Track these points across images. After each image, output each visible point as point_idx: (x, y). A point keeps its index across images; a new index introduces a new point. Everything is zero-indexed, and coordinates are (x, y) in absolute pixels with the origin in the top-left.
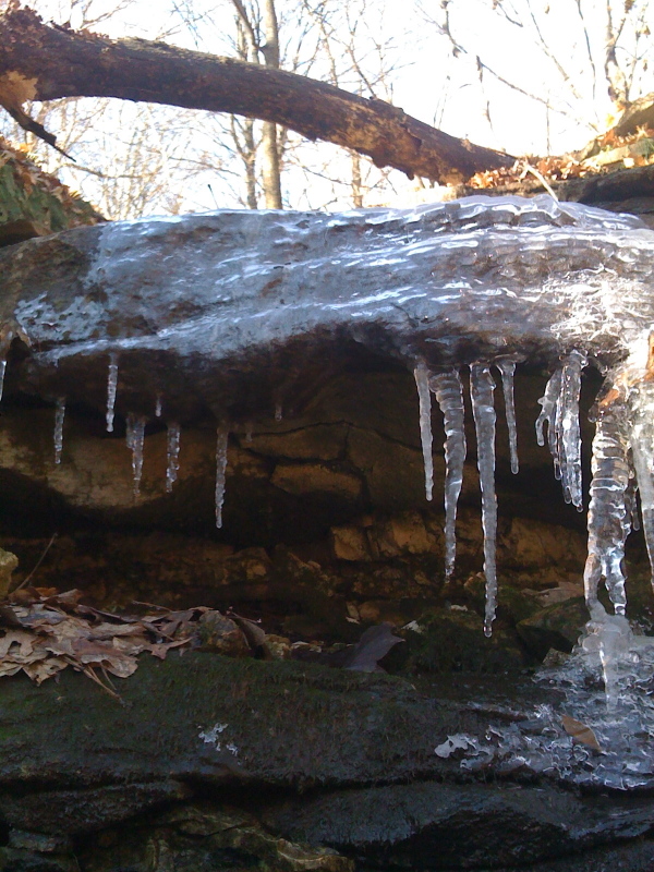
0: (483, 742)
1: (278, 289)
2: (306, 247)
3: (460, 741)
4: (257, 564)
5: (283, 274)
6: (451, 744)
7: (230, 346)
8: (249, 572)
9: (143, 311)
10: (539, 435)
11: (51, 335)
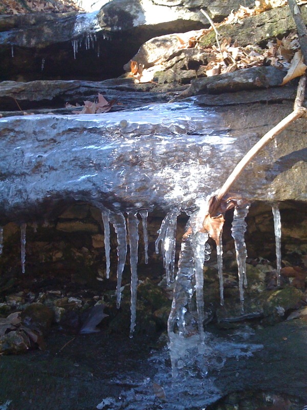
0: (118, 400)
1: (39, 169)
2: (55, 141)
3: (107, 401)
4: (58, 252)
5: (42, 161)
6: (104, 403)
8: (54, 257)
10: (157, 249)
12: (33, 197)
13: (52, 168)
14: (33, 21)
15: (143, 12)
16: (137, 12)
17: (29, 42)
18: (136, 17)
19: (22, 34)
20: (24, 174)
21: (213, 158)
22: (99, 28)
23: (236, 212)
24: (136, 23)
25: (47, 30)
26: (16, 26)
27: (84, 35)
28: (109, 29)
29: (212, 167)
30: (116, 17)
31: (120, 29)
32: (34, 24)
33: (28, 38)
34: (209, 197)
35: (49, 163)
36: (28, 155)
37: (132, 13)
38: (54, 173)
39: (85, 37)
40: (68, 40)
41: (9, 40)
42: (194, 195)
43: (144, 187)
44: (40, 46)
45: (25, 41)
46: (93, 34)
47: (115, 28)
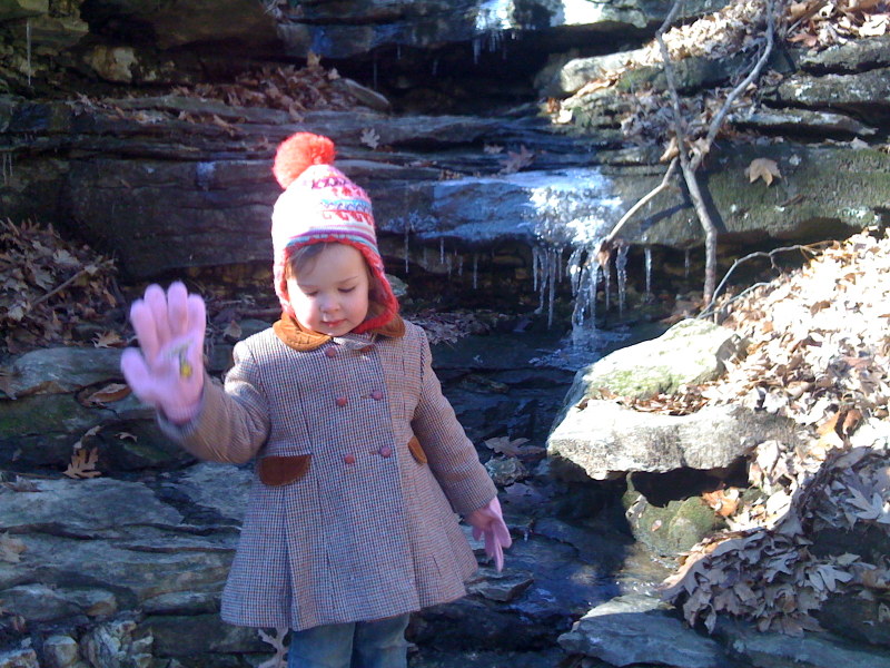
7: (478, 238)
9: (449, 221)
11: (421, 228)
12: (488, 236)
13: (501, 218)
14: (423, 12)
15: (563, 6)
16: (556, 7)
17: (420, 41)
18: (553, 14)
19: (410, 29)
20: (481, 221)
21: (606, 215)
22: (507, 25)
23: (619, 251)
24: (554, 22)
25: (442, 25)
26: (402, 17)
27: (487, 33)
28: (520, 27)
29: (606, 220)
30: (529, 12)
31: (534, 28)
32: (426, 15)
33: (419, 36)
34: (601, 241)
35: (499, 214)
36: (484, 208)
37: (549, 8)
38: (501, 222)
39: (489, 37)
40: (467, 38)
41: (394, 36)
42: (592, 239)
43: (560, 233)
44: (433, 46)
45: (414, 39)
46: (499, 32)
47: (528, 27)
